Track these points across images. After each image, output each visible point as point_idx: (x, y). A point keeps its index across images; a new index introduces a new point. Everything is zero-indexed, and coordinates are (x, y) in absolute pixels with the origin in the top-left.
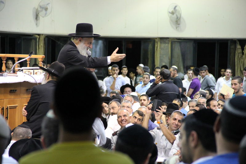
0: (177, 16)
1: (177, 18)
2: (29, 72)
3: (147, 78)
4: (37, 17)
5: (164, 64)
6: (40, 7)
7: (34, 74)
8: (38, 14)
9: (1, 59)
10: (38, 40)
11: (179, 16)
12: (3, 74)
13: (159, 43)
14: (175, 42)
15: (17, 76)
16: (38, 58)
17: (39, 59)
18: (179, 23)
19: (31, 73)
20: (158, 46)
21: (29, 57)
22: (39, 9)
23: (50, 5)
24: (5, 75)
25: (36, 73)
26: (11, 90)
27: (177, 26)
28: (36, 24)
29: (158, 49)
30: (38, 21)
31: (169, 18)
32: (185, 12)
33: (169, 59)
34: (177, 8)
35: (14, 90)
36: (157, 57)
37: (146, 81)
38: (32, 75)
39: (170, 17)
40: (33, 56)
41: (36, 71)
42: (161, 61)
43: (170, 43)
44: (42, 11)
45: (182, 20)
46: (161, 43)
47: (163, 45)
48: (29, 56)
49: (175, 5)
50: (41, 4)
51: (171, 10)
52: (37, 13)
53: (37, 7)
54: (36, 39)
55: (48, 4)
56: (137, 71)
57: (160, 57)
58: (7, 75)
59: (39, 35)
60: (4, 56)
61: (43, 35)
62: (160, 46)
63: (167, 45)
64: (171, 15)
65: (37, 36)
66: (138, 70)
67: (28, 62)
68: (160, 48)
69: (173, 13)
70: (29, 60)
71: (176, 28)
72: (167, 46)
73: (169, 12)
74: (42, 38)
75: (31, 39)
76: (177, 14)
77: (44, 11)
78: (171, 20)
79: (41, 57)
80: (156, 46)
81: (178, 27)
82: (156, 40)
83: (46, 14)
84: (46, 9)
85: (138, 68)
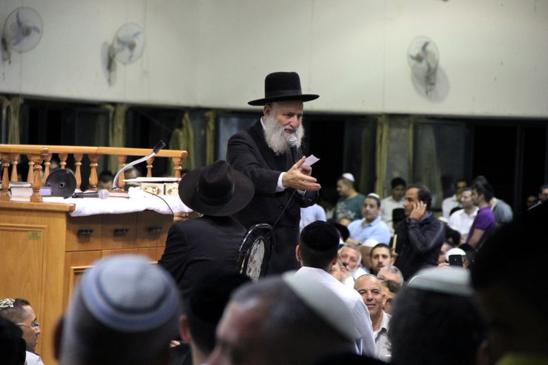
0: (428, 65)
1: (429, 69)
2: (154, 188)
3: (372, 206)
4: (110, 64)
5: (396, 175)
6: (120, 41)
7: (165, 194)
8: (114, 56)
9: (89, 159)
10: (111, 115)
11: (433, 65)
12: (99, 194)
13: (386, 128)
14: (423, 124)
15: (128, 198)
16: (172, 158)
17: (173, 160)
18: (432, 81)
19: (159, 191)
20: (384, 132)
21: (154, 154)
22: (116, 46)
23: (141, 37)
24: (102, 195)
25: (170, 191)
26: (116, 231)
27: (429, 87)
28: (109, 81)
29: (384, 140)
30: (113, 73)
31: (409, 70)
32: (447, 57)
33: (409, 163)
34: (429, 48)
35: (122, 230)
36: (381, 158)
37: (370, 214)
38: (161, 195)
39: (413, 68)
40: (163, 153)
41: (169, 186)
42: (391, 167)
43: (411, 126)
44: (121, 50)
45: (439, 74)
46: (390, 126)
47: (395, 132)
48: (154, 151)
49: (424, 41)
50: (122, 35)
51: (416, 51)
52: (111, 55)
53: (110, 42)
54: (106, 113)
55: (136, 35)
56: (339, 189)
57: (388, 158)
58: (107, 196)
59: (114, 104)
60: (95, 152)
61: (122, 104)
62: (389, 132)
63: (403, 131)
64: (414, 62)
65: (110, 107)
66: (340, 187)
67: (150, 167)
68: (389, 138)
69: (419, 59)
70: (152, 162)
71: (427, 93)
72: (406, 134)
73: (412, 57)
74: (121, 112)
75: (96, 114)
76: (429, 60)
77: (127, 51)
78: (415, 75)
79: (180, 156)
80: (379, 132)
81: (431, 90)
82: (380, 120)
83: (131, 57)
84: (132, 46)
85: (340, 183)
